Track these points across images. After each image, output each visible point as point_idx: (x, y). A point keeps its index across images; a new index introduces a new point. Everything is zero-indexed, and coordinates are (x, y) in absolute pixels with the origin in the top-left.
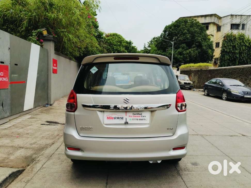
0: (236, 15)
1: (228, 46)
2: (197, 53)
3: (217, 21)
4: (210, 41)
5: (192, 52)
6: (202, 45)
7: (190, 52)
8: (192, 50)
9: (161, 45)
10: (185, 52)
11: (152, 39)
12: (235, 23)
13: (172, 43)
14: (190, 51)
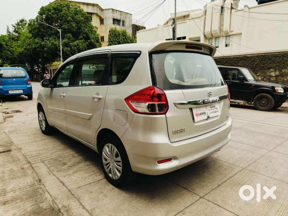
0: (117, 10)
1: (114, 41)
2: (86, 46)
3: (100, 12)
4: (97, 33)
5: (80, 44)
6: (89, 37)
7: (78, 45)
8: (80, 42)
9: (38, 32)
10: (72, 44)
11: (19, 21)
12: (116, 18)
13: (59, 31)
14: (77, 43)
